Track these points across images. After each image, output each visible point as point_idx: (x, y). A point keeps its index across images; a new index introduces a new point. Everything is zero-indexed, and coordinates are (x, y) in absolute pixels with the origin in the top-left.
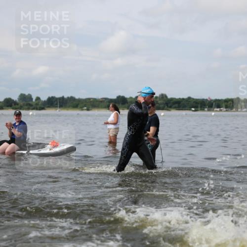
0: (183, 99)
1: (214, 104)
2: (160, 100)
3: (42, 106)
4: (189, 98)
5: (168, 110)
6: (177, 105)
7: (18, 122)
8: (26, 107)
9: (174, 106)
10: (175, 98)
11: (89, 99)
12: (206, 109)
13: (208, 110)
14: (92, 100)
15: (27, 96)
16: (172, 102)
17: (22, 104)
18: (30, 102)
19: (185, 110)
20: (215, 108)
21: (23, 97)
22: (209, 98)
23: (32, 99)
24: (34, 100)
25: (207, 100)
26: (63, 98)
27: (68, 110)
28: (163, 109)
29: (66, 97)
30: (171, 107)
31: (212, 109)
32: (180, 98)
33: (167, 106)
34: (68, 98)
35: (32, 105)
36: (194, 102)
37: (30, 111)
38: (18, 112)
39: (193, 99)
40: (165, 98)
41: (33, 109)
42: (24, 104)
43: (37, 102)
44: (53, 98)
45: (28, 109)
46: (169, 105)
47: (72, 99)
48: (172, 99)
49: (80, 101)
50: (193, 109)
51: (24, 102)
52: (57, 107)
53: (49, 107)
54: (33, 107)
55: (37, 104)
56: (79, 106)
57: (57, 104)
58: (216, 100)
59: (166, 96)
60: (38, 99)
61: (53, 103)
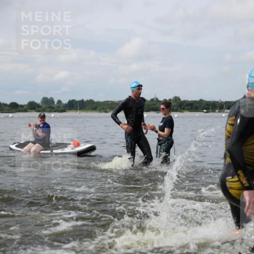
0: (196, 101)
1: (225, 105)
2: (173, 102)
3: (63, 109)
4: (201, 100)
5: (181, 112)
6: (189, 107)
7: (42, 123)
8: (49, 110)
9: (187, 108)
10: (188, 101)
11: (107, 102)
12: (217, 111)
13: (219, 112)
14: (109, 103)
15: (49, 99)
16: (185, 104)
17: (44, 107)
18: (52, 105)
19: (197, 111)
20: (225, 109)
21: (45, 100)
22: (220, 100)
23: (53, 102)
24: (56, 103)
25: (218, 102)
26: (83, 101)
27: (87, 112)
28: (176, 111)
29: (85, 100)
30: (184, 109)
31: (223, 110)
32: (192, 101)
33: (180, 108)
34: (87, 101)
35: (54, 108)
36: (206, 104)
37: (52, 113)
38: (42, 114)
39: (205, 101)
40: (178, 101)
41: (55, 111)
42: (46, 107)
43: (58, 105)
44: (73, 101)
45: (50, 111)
46: (182, 107)
47: (91, 102)
48: (185, 101)
49: (98, 103)
50: (205, 111)
51: (46, 105)
52: (77, 109)
53: (70, 109)
54: (55, 110)
55: (58, 107)
56: (98, 109)
57: (77, 107)
58: (226, 102)
59: (179, 99)
60: (59, 102)
61: (73, 105)
